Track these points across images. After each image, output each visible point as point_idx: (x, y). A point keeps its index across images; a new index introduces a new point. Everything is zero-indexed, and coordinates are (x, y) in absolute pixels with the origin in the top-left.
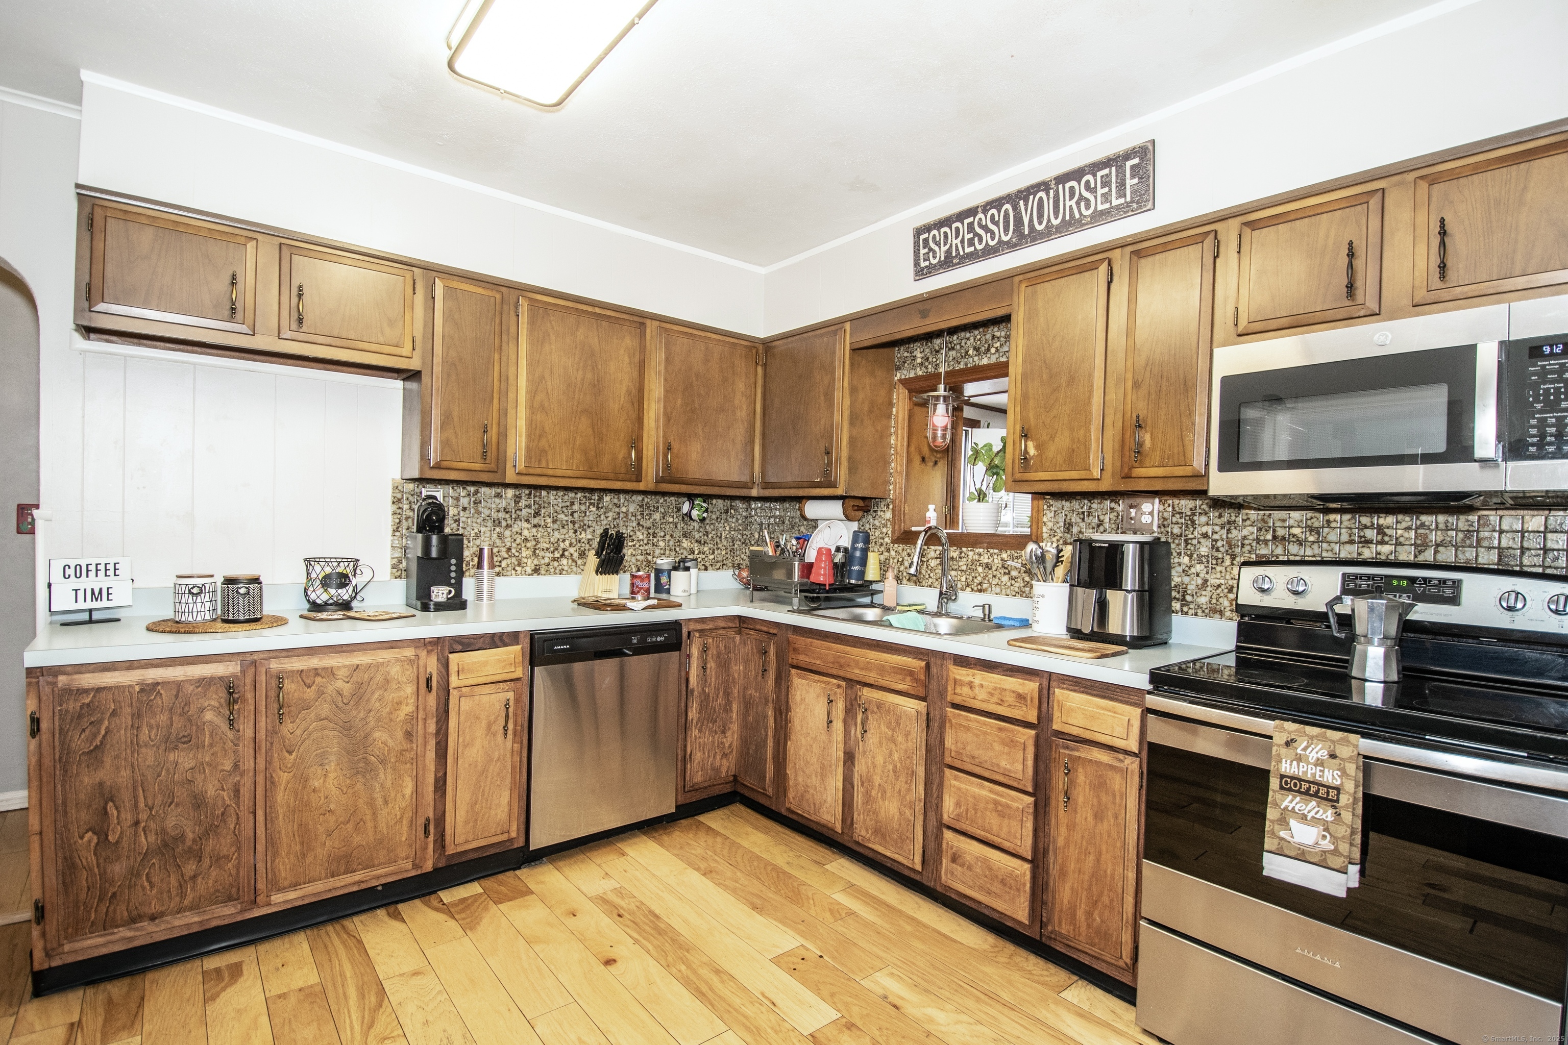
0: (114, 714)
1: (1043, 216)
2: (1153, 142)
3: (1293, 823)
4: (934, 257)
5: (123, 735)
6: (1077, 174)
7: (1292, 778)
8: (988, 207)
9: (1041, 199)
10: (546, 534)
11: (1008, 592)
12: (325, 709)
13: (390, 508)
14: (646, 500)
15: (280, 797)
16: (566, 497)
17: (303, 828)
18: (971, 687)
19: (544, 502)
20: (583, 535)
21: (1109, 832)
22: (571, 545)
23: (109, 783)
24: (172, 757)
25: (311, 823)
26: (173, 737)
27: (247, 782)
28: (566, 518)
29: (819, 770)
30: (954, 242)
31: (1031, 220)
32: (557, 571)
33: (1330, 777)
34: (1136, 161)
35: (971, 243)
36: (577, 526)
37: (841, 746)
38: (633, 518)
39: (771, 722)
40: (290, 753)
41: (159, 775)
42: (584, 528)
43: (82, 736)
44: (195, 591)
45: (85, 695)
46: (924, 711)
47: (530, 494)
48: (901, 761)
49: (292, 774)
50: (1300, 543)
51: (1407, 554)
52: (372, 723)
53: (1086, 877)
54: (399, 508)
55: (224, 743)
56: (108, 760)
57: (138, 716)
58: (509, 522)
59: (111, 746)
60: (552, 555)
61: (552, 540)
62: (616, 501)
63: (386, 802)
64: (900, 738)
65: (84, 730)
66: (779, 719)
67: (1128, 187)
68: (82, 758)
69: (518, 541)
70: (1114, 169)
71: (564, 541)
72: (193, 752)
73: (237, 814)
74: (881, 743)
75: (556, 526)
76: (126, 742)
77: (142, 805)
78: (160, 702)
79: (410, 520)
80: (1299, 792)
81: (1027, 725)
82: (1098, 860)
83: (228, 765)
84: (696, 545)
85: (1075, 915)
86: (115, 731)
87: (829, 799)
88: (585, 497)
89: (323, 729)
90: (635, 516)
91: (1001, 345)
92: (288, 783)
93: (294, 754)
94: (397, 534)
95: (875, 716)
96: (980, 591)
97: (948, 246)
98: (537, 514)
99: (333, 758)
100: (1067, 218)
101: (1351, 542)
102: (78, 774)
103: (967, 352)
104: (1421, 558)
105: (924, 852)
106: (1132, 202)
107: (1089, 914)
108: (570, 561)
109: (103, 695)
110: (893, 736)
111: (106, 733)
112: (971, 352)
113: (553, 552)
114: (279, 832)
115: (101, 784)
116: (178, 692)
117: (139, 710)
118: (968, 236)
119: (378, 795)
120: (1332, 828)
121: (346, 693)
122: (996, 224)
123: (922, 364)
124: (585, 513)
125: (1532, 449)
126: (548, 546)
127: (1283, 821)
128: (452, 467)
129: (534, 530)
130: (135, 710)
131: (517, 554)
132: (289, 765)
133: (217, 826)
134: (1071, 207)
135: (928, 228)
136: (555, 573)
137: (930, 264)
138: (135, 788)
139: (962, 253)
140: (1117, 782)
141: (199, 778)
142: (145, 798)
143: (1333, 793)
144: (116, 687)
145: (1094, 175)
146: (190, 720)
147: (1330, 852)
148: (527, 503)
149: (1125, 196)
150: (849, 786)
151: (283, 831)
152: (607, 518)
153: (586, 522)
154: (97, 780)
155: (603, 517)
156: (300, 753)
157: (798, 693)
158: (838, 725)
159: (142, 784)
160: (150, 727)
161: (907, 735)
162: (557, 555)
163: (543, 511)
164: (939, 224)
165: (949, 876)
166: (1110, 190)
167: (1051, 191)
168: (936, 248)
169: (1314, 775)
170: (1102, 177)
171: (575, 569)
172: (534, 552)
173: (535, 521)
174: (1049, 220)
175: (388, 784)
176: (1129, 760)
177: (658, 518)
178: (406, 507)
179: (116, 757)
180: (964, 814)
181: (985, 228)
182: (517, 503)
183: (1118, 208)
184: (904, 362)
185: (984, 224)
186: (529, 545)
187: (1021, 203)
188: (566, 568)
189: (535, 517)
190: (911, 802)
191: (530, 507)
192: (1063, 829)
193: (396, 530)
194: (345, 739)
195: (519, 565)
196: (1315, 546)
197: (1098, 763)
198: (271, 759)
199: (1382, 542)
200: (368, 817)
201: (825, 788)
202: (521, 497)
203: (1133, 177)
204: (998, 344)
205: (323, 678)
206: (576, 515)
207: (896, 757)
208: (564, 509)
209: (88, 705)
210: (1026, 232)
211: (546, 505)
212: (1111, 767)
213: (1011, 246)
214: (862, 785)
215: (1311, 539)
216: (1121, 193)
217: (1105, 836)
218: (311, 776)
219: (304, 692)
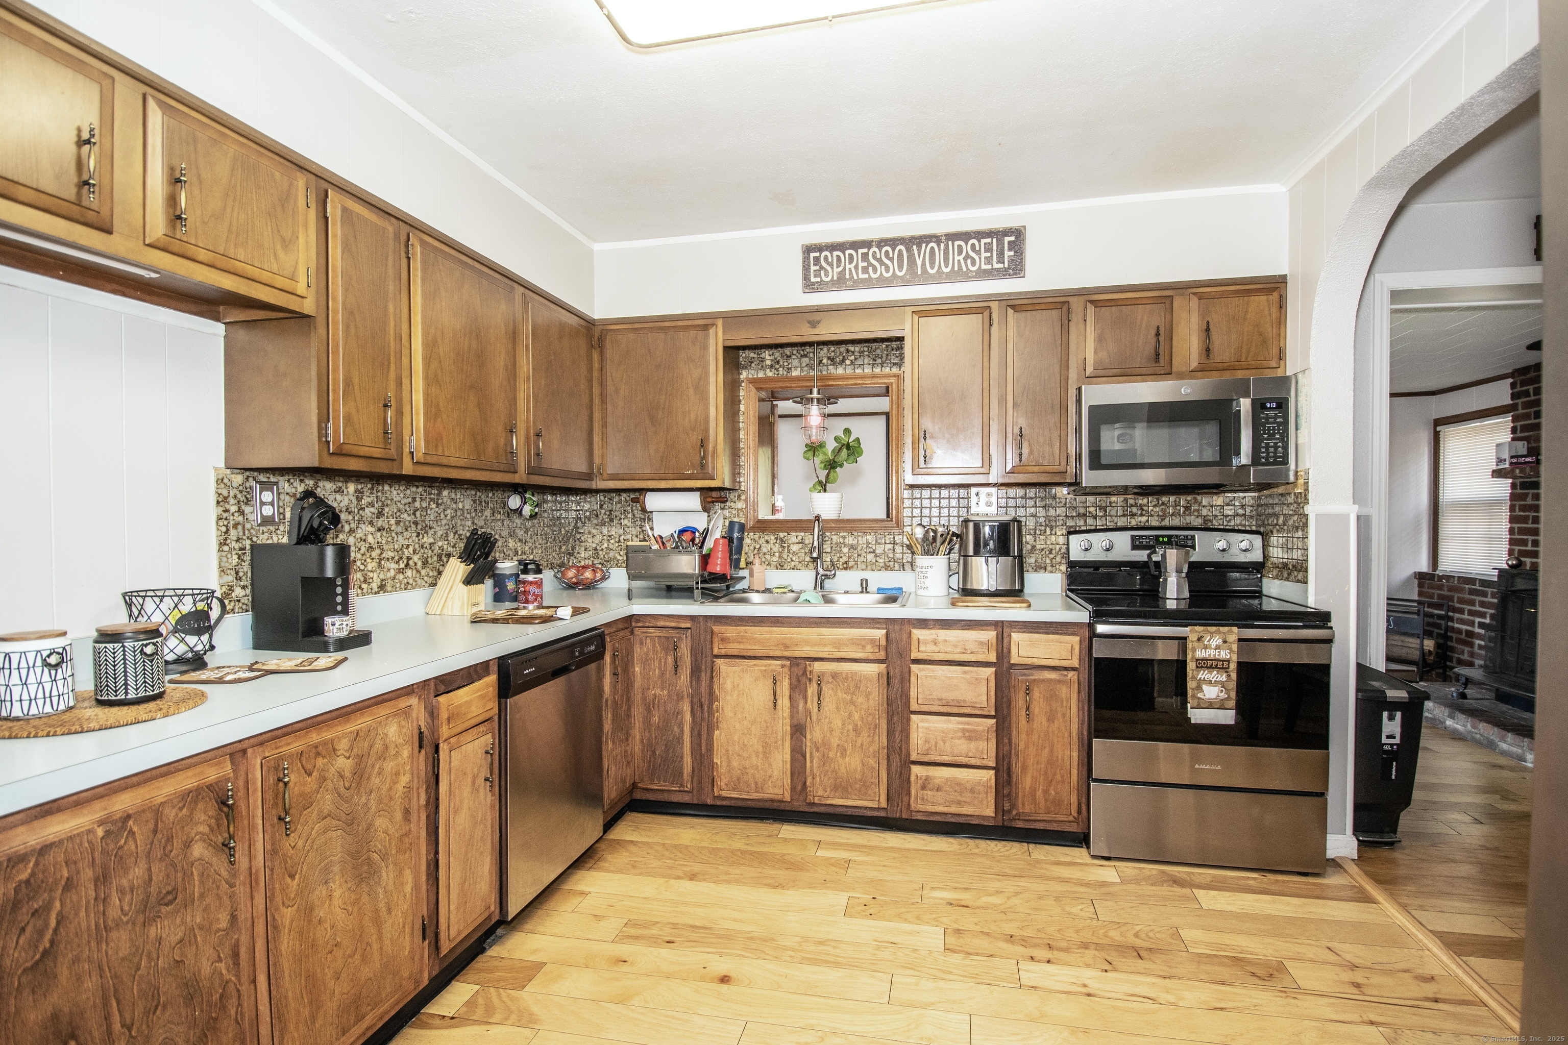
0: (69, 885)
1: (934, 263)
2: (1025, 227)
3: (1204, 687)
4: (827, 275)
5: (84, 920)
6: (965, 236)
7: (1202, 660)
8: (883, 244)
9: (932, 248)
10: (390, 539)
11: (874, 567)
12: (327, 801)
13: (213, 511)
14: (478, 494)
15: (286, 944)
16: (408, 492)
17: (311, 978)
18: (935, 643)
19: (387, 498)
20: (425, 539)
21: (1059, 729)
22: (414, 552)
23: (66, 1010)
24: (153, 932)
25: (318, 971)
26: (153, 899)
27: (244, 939)
28: (409, 518)
29: (761, 749)
30: (848, 266)
31: (923, 264)
32: (403, 586)
33: (1224, 654)
34: (1012, 238)
35: (865, 270)
36: (419, 527)
37: (788, 721)
38: (468, 516)
39: (688, 717)
40: (292, 877)
41: (138, 969)
42: (427, 528)
43: (21, 942)
44: (53, 660)
45: (21, 866)
46: (885, 672)
47: (372, 488)
48: (862, 719)
49: (296, 906)
50: (1095, 517)
51: (1154, 522)
52: (374, 809)
53: (1043, 766)
54: (226, 511)
55: (218, 888)
56: (64, 974)
57: (102, 879)
58: (353, 525)
59: (68, 942)
60: (397, 566)
61: (396, 547)
62: (453, 495)
63: (389, 911)
64: (860, 700)
65: (23, 930)
66: (698, 713)
67: (1006, 257)
68: (24, 980)
69: (363, 550)
70: (995, 240)
71: (408, 547)
72: (180, 914)
73: (238, 991)
74: (838, 708)
75: (399, 529)
76: (89, 929)
77: (117, 1026)
78: (133, 847)
79: (240, 527)
80: (1207, 667)
81: (987, 664)
82: (1052, 751)
83: (223, 921)
84: (519, 544)
85: (1035, 796)
86: (71, 916)
87: (776, 774)
88: (425, 491)
89: (326, 830)
90: (470, 513)
91: (856, 359)
92: (292, 921)
93: (297, 877)
94: (226, 548)
95: (830, 686)
96: (846, 569)
97: (840, 269)
98: (380, 514)
99: (336, 869)
100: (956, 269)
101: (1124, 515)
102: (18, 1011)
103: (821, 361)
104: (1163, 524)
105: (888, 791)
106: (1009, 268)
107: (1046, 792)
108: (414, 572)
109: (50, 858)
110: (852, 699)
111: (58, 923)
112: (825, 361)
113: (398, 562)
114: (286, 997)
115: (55, 1017)
116: (156, 825)
117: (105, 867)
118: (861, 264)
119: (382, 905)
120: (1226, 684)
121: (347, 774)
122: (891, 260)
123: (771, 367)
124: (426, 511)
125: (1263, 460)
126: (392, 554)
127: (1199, 688)
128: (355, 453)
129: (379, 534)
130: (99, 870)
131: (362, 567)
132: (293, 896)
133: (215, 1019)
134: (959, 261)
135: (820, 248)
136: (401, 589)
137: (822, 280)
138: (106, 1003)
139: (855, 277)
140: (1063, 691)
141: (190, 952)
142: (121, 1015)
143: (1226, 664)
144: (71, 838)
145: (979, 241)
146: (174, 865)
147: (1225, 699)
148: (369, 500)
149: (1004, 262)
150: (799, 756)
151: (290, 994)
152: (446, 516)
153: (427, 522)
154: (50, 1009)
155: (442, 516)
156: (304, 873)
157: (729, 681)
158: (784, 702)
159: (116, 991)
160: (122, 892)
161: (868, 696)
162: (402, 566)
163: (386, 510)
164: (832, 247)
165: (919, 801)
166: (992, 255)
167: (942, 245)
168: (829, 268)
169: (1214, 655)
170: (985, 244)
171: (419, 581)
172: (379, 563)
173: (380, 523)
174: (940, 267)
175: (391, 886)
176: (1071, 674)
177: (489, 515)
178: (234, 509)
179: (76, 960)
180: (933, 748)
181: (880, 261)
182: (359, 499)
183: (998, 270)
184: (751, 362)
185: (878, 256)
186: (374, 554)
187: (915, 247)
188: (411, 581)
189: (378, 518)
190: (874, 751)
191: (373, 506)
192: (1023, 736)
193: (223, 544)
194: (347, 837)
195: (365, 581)
196: (1104, 519)
197: (1050, 681)
198: (273, 894)
199: (1142, 515)
200: (374, 937)
201: (770, 765)
202: (362, 493)
203: (1010, 250)
204: (853, 358)
205: (323, 757)
206: (418, 514)
207: (856, 716)
208: (407, 507)
209: (27, 882)
210: (919, 273)
211: (389, 502)
212: (1059, 681)
213: (905, 282)
214: (817, 750)
215: (1101, 514)
216: (1001, 259)
217: (1056, 732)
218: (317, 902)
219: (305, 784)
